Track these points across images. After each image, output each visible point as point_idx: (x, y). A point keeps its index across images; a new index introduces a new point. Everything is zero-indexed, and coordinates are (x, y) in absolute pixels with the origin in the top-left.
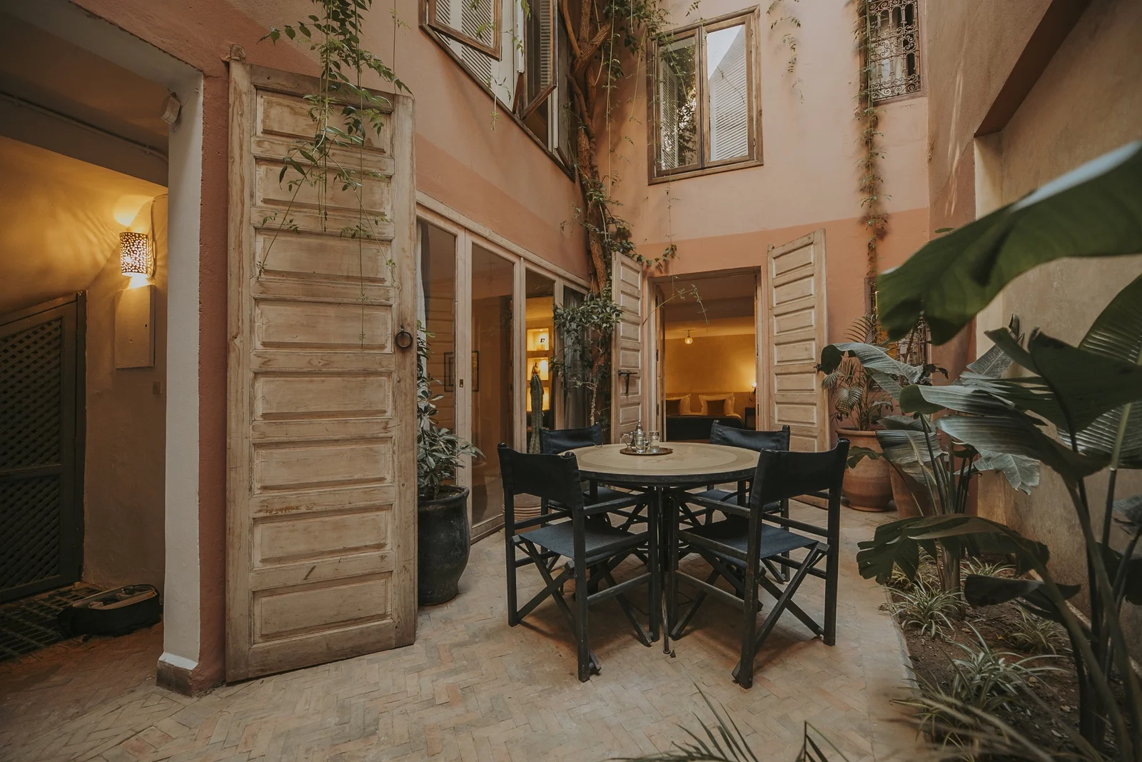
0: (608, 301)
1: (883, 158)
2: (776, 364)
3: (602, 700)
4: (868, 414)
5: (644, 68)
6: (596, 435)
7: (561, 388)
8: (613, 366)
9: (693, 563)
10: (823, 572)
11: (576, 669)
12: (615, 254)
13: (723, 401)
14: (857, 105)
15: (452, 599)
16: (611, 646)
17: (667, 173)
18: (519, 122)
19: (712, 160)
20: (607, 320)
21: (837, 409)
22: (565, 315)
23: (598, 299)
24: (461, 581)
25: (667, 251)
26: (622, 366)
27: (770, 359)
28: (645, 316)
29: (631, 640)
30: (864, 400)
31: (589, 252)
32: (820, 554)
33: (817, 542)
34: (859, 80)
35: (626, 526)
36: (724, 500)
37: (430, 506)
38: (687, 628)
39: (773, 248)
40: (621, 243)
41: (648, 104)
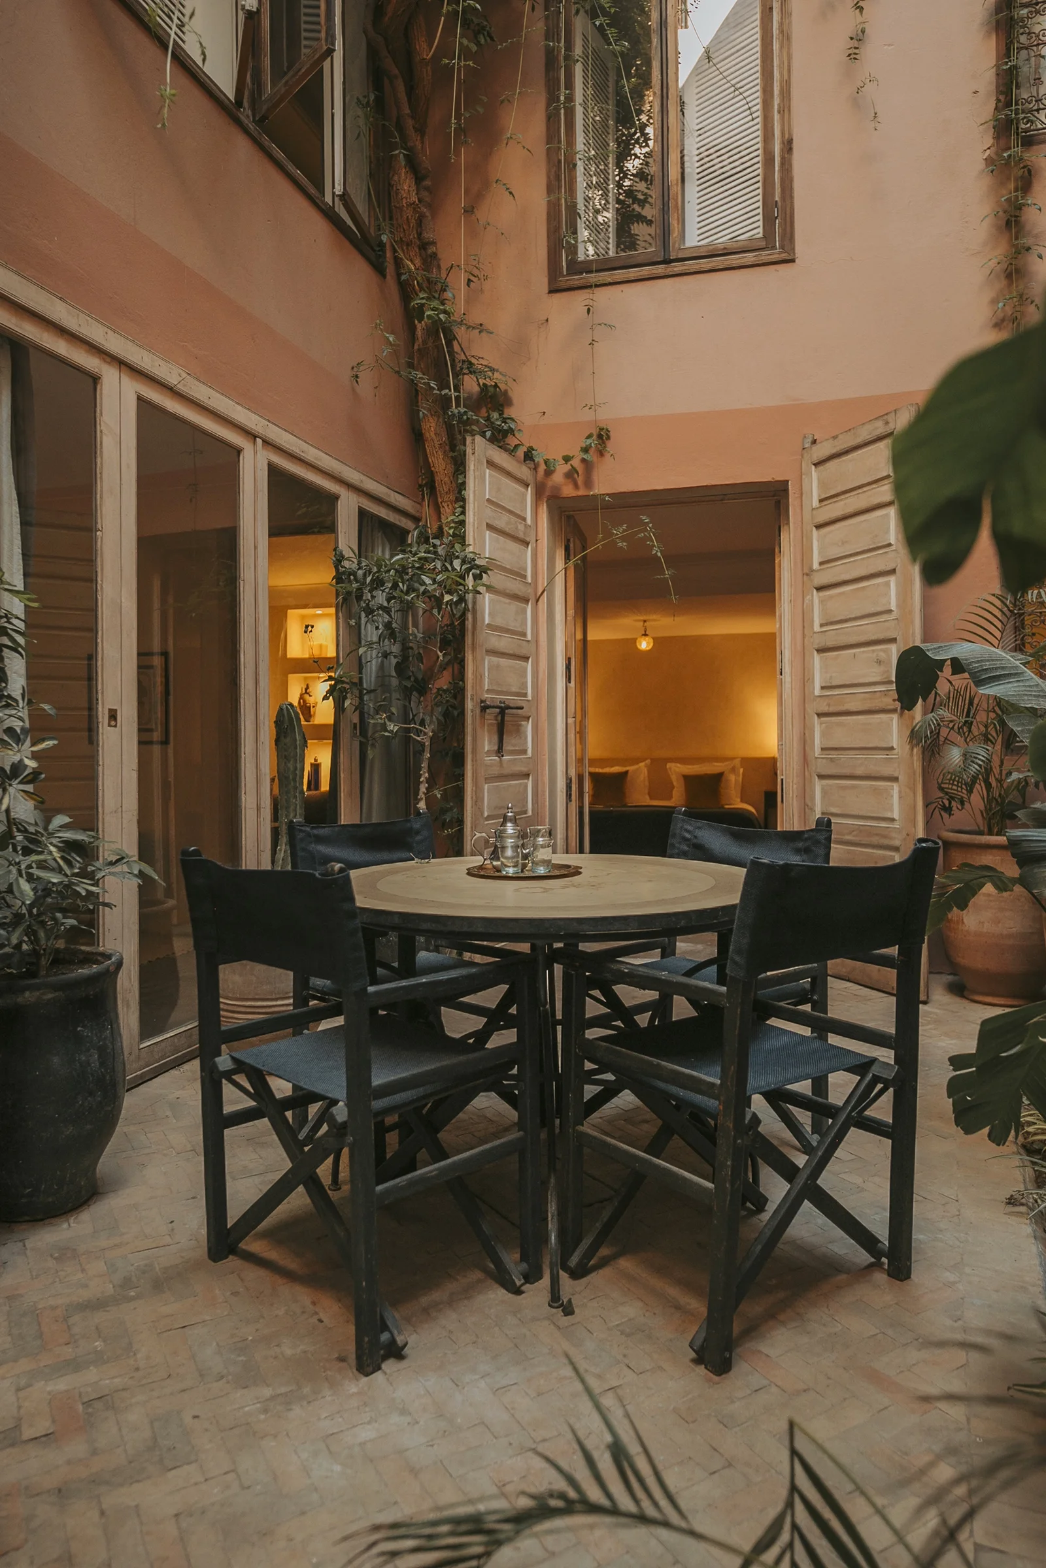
0: (457, 547)
1: (1040, 257)
2: (817, 692)
3: (404, 1412)
4: (1003, 799)
5: (541, 26)
6: (419, 838)
7: (354, 735)
8: (469, 692)
9: (628, 1116)
10: (886, 1125)
11: (352, 1348)
12: (473, 442)
13: (719, 777)
14: (989, 141)
15: (81, 1205)
16: (436, 1296)
17: (587, 267)
18: (251, 126)
19: (688, 244)
20: (455, 585)
21: (941, 789)
22: (360, 572)
23: (437, 542)
24: (105, 1163)
25: (589, 441)
26: (488, 691)
27: (805, 680)
28: (542, 582)
29: (479, 1281)
30: (996, 771)
31: (417, 437)
32: (880, 1086)
33: (873, 1061)
34: (993, 87)
35: (482, 1036)
36: (690, 973)
37: (27, 994)
38: (604, 1251)
39: (814, 442)
40: (488, 419)
41: (548, 105)
